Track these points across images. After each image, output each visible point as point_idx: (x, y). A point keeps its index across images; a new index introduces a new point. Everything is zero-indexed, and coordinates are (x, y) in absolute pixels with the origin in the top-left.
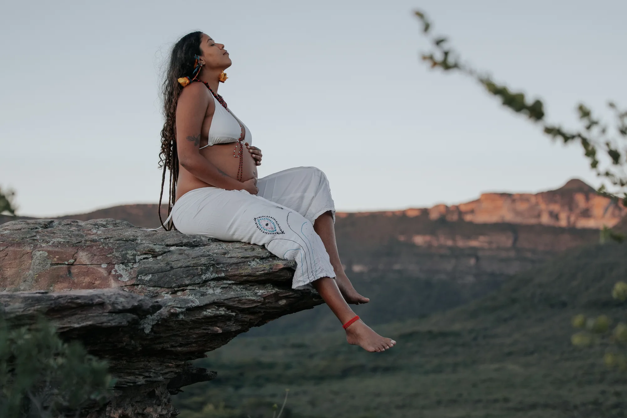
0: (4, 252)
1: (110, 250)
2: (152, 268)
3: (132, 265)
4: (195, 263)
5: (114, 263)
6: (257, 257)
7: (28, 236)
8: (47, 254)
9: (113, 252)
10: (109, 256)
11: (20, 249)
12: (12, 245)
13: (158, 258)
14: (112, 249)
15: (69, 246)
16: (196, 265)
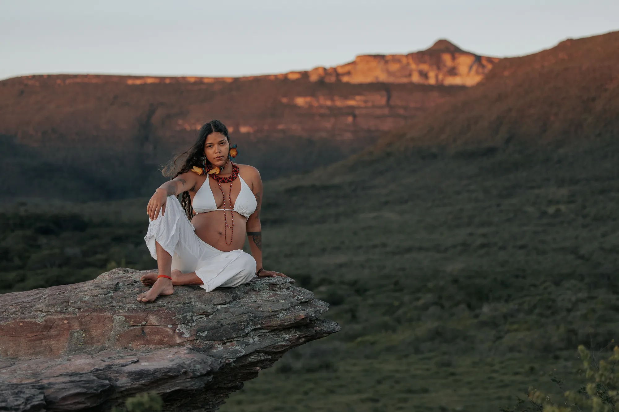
0: (90, 316)
1: (174, 314)
2: (207, 326)
3: (191, 324)
4: (240, 321)
5: (178, 324)
6: (283, 310)
7: (106, 303)
8: (124, 318)
9: (176, 315)
10: (173, 318)
11: (102, 315)
12: (95, 310)
13: (210, 317)
14: (175, 313)
15: (141, 311)
16: (240, 322)
